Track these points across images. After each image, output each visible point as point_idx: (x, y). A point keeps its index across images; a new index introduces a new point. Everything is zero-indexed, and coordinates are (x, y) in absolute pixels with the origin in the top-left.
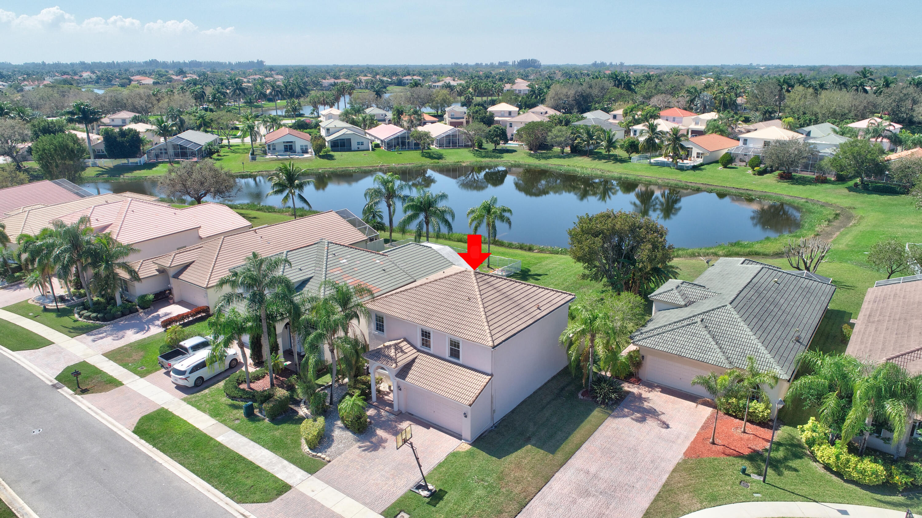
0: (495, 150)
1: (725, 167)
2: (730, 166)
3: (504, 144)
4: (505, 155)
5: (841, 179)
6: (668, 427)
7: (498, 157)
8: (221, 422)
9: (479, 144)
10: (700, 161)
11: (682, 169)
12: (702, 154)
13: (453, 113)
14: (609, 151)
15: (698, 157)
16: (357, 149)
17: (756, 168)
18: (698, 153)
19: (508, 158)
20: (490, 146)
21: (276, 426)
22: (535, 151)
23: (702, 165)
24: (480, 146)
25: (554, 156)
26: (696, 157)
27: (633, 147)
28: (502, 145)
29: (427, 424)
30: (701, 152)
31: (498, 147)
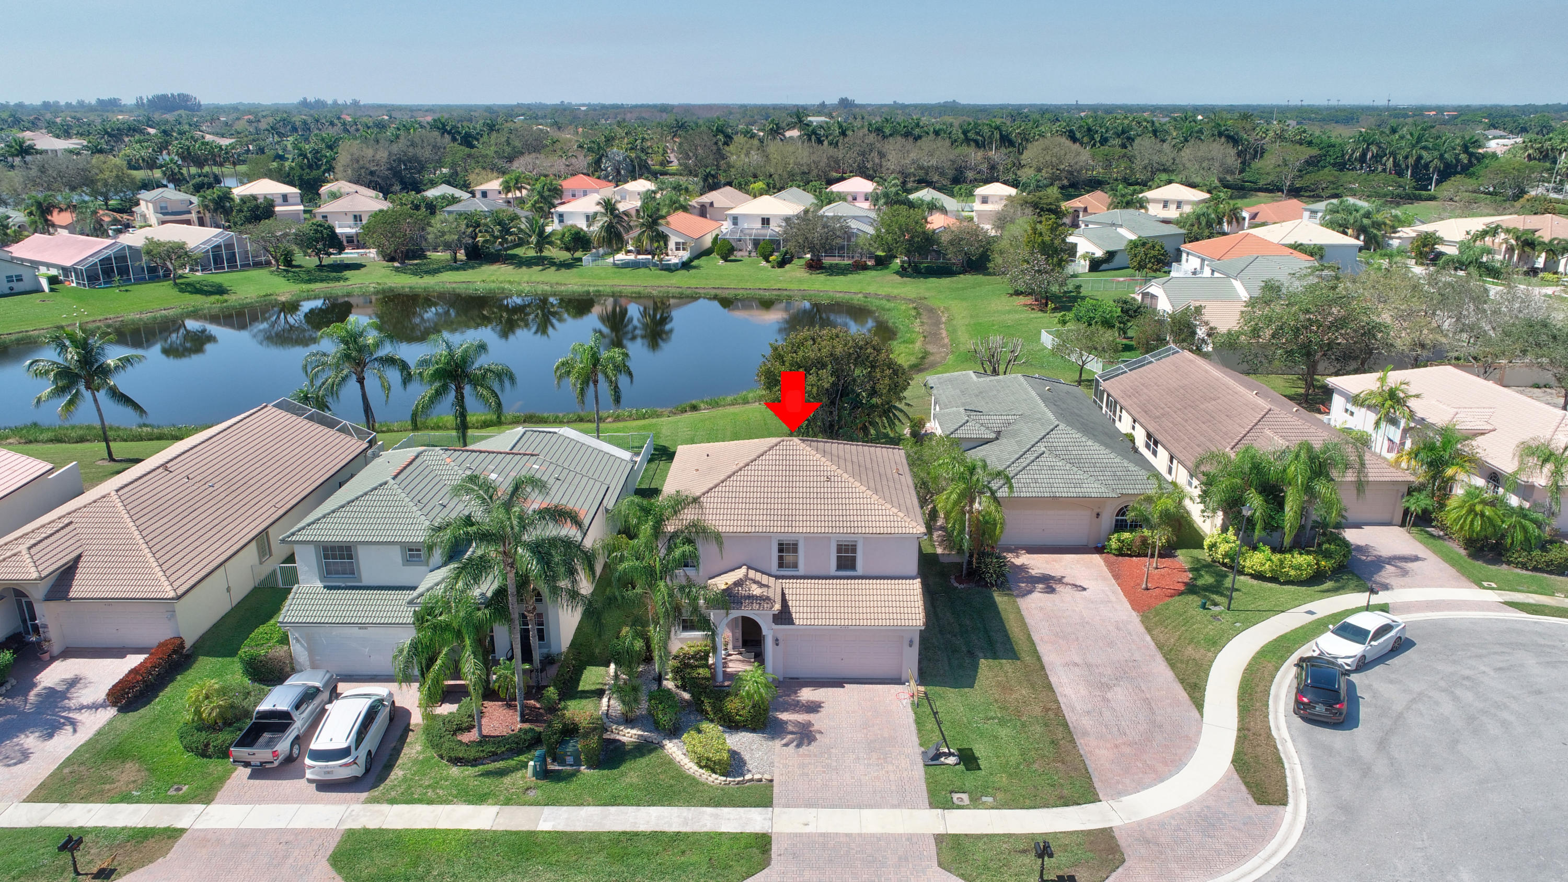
0: (320, 267)
1: (726, 260)
2: (732, 258)
3: (340, 253)
4: (348, 274)
5: (882, 263)
6: (1084, 589)
7: (338, 279)
8: (506, 804)
9: (285, 259)
10: (685, 255)
11: (669, 269)
12: (683, 244)
13: (163, 205)
14: (541, 251)
15: (678, 249)
16: (9, 291)
17: (771, 258)
18: (677, 244)
19: (354, 279)
20: (310, 261)
21: (615, 771)
22: (403, 263)
23: (691, 260)
24: (289, 262)
25: (443, 268)
26: (674, 249)
27: (579, 241)
28: (335, 258)
29: (838, 682)
30: (681, 241)
31: (327, 261)
